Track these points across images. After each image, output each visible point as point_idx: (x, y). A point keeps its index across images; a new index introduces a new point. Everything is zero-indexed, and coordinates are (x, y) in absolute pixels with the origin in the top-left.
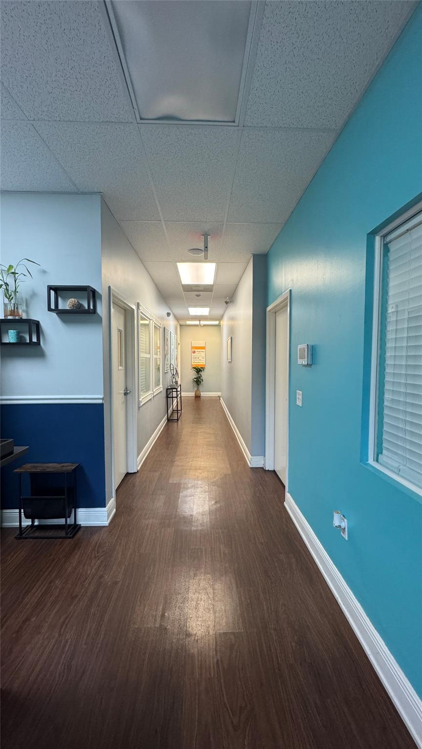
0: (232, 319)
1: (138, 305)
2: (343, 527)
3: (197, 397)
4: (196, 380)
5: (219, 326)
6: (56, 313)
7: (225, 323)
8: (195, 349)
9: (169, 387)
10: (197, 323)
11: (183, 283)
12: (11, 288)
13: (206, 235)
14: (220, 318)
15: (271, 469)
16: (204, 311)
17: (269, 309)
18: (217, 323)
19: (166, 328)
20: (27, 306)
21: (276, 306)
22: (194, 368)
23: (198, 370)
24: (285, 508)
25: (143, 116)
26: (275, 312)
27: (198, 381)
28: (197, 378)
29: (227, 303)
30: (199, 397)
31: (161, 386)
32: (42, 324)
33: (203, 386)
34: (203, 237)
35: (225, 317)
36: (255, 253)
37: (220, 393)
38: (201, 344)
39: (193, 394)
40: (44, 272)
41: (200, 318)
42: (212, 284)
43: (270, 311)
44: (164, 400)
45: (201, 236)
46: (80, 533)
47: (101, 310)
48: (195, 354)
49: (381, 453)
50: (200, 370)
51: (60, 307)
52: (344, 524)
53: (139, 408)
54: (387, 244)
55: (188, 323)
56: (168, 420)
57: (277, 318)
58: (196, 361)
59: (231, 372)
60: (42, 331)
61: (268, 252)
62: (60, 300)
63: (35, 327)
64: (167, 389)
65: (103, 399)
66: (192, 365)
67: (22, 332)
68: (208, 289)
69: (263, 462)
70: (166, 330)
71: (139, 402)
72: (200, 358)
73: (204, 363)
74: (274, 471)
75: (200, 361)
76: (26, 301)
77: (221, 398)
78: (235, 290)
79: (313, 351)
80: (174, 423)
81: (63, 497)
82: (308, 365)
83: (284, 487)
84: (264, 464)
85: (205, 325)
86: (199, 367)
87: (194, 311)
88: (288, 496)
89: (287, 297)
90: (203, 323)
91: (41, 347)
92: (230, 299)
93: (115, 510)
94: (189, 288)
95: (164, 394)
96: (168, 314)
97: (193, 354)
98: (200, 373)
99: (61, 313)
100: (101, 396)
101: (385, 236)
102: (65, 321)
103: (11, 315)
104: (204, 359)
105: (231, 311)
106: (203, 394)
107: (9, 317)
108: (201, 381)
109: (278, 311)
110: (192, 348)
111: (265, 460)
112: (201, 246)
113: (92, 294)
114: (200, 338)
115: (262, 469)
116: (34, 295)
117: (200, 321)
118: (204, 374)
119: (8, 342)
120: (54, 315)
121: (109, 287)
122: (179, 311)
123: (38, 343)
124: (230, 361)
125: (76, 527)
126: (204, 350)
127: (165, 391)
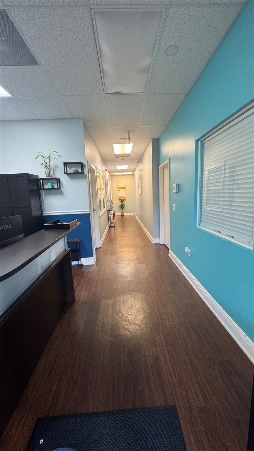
0: (141, 170)
1: (96, 167)
2: (189, 252)
3: (122, 216)
4: (121, 206)
5: (133, 175)
6: (67, 175)
7: (137, 173)
8: (120, 189)
9: (109, 210)
10: (121, 173)
11: (115, 153)
12: (48, 164)
13: (129, 132)
14: (134, 171)
15: (163, 243)
16: (125, 167)
17: (160, 167)
18: (131, 173)
19: (106, 178)
20: (54, 172)
21: (163, 166)
22: (120, 200)
23: (122, 201)
24: (169, 256)
25: (107, 93)
26: (163, 168)
27: (122, 207)
28: (121, 205)
29: (138, 162)
30: (123, 215)
31: (106, 208)
32: (61, 179)
33: (125, 209)
34: (128, 133)
35: (137, 170)
36: (153, 138)
37: (135, 213)
38: (123, 186)
39: (120, 214)
40: (60, 156)
41: (122, 171)
42: (130, 153)
43: (161, 168)
44: (107, 216)
45: (127, 133)
46: (84, 268)
47: (86, 172)
48: (120, 192)
49: (201, 223)
50: (123, 201)
51: (68, 172)
52: (189, 251)
53: (99, 218)
54: (203, 144)
55: (116, 174)
56: (109, 227)
57: (164, 171)
58: (121, 196)
59: (141, 200)
60: (61, 183)
61: (159, 138)
62: (68, 168)
63: (58, 181)
64: (108, 211)
65: (89, 211)
66: (118, 198)
67: (54, 184)
68: (128, 156)
69: (159, 241)
70: (106, 179)
71: (99, 215)
72: (123, 194)
73: (125, 197)
74: (164, 244)
75: (123, 196)
76: (53, 169)
77: (136, 215)
78: (142, 156)
79: (179, 186)
80: (112, 228)
81: (77, 252)
82: (177, 193)
83: (168, 249)
84: (160, 242)
85: (125, 175)
86: (123, 199)
87: (119, 167)
88: (170, 251)
89: (168, 162)
90: (124, 173)
91: (61, 190)
92: (140, 160)
93: (96, 260)
94: (117, 156)
95: (107, 213)
96: (106, 170)
97: (119, 192)
98: (123, 202)
99: (69, 174)
100: (89, 210)
101: (202, 141)
102: (71, 178)
103: (48, 176)
104: (125, 194)
105: (140, 166)
106: (125, 214)
107: (47, 177)
108: (124, 207)
109: (165, 168)
110: (118, 188)
111: (160, 240)
112: (127, 136)
113: (82, 165)
114: (123, 182)
115: (159, 244)
116: (56, 167)
117: (122, 172)
118: (125, 203)
119: (48, 188)
120: (66, 175)
121: (88, 161)
122: (111, 168)
123: (60, 188)
124: (141, 194)
125: (81, 266)
126: (125, 189)
127: (107, 211)
